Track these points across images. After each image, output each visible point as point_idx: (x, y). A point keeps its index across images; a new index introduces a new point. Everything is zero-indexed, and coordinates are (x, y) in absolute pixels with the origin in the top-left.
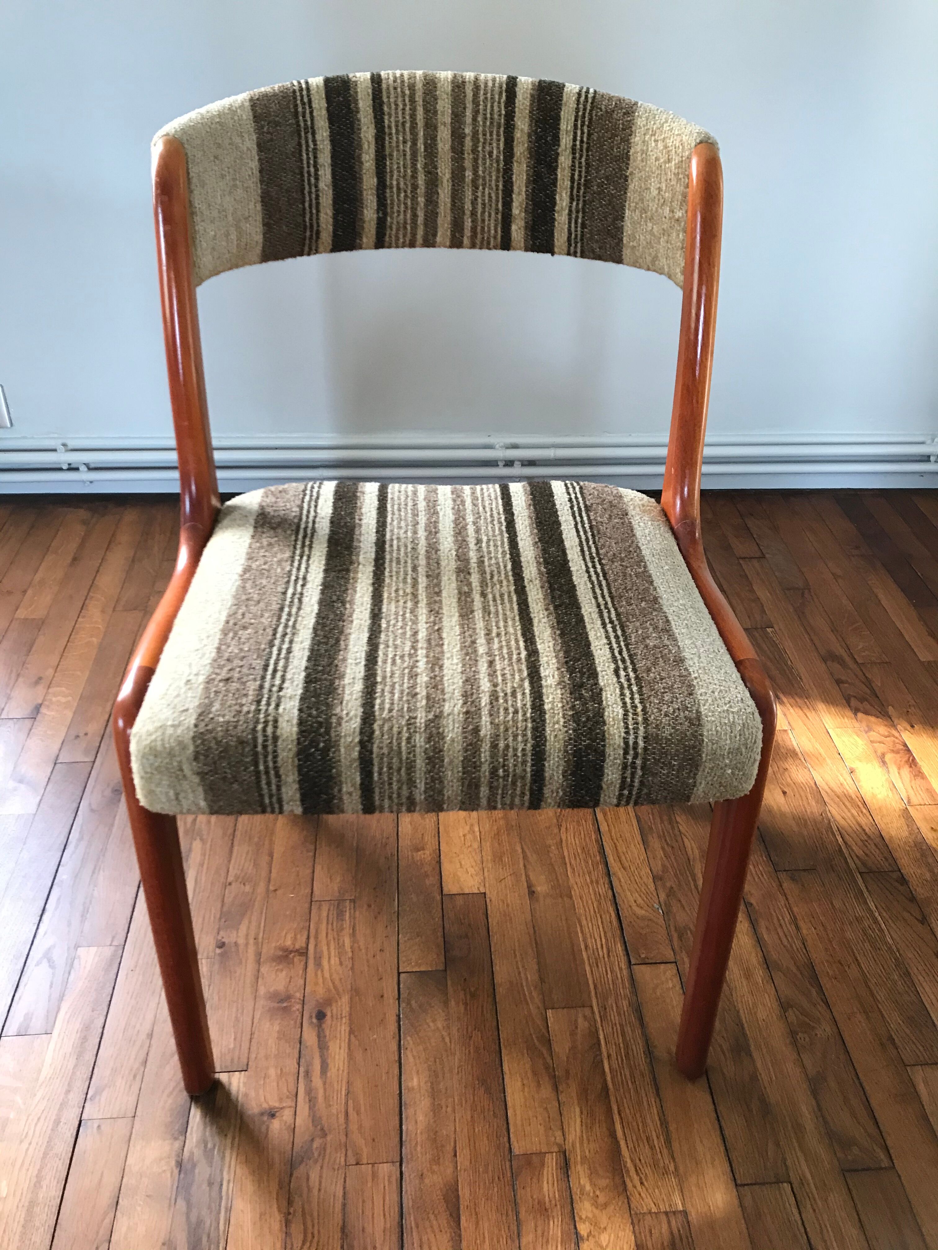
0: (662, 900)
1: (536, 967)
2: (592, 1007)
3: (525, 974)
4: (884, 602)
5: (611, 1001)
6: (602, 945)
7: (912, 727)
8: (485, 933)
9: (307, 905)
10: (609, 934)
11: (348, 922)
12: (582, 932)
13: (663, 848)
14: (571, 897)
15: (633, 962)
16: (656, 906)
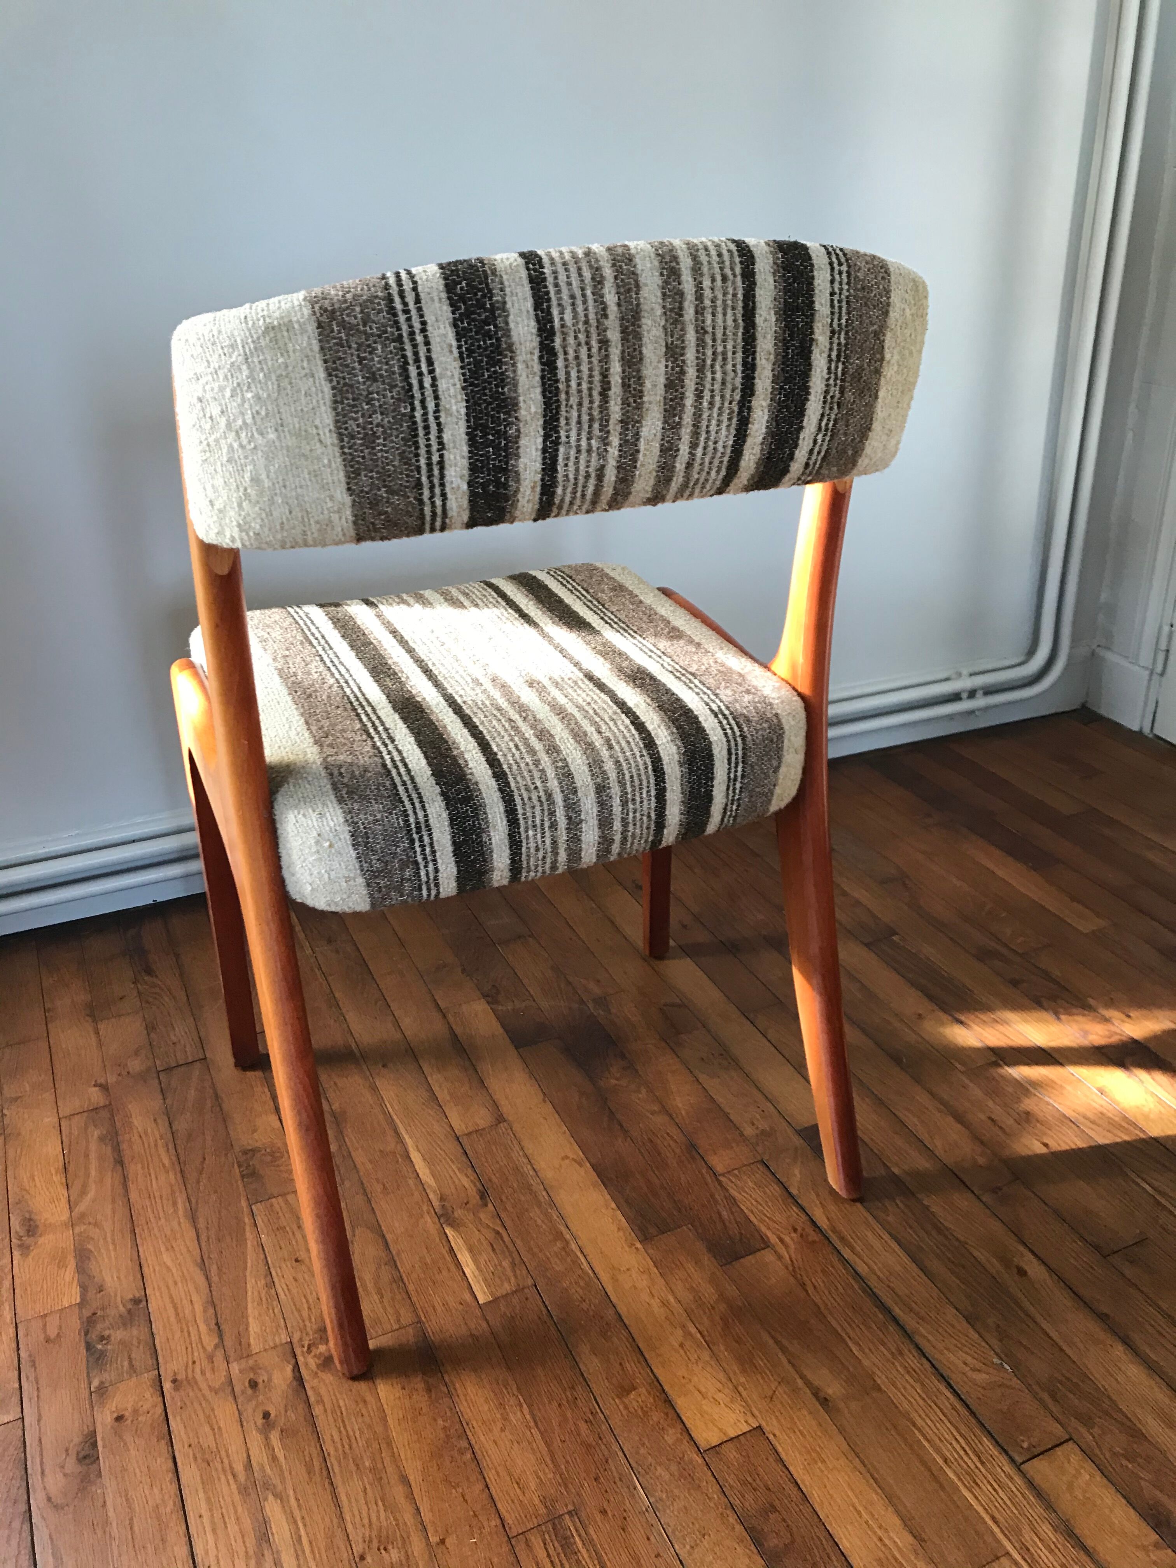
0: (999, 1351)
1: (897, 1521)
2: (1008, 1554)
3: (891, 1538)
4: (1000, 873)
5: (1028, 1536)
6: (963, 1448)
7: (1129, 1016)
8: (795, 1490)
9: (505, 1548)
10: (963, 1430)
11: (584, 1552)
12: (928, 1440)
13: (953, 1272)
14: (879, 1389)
15: (1019, 1459)
16: (996, 1360)
